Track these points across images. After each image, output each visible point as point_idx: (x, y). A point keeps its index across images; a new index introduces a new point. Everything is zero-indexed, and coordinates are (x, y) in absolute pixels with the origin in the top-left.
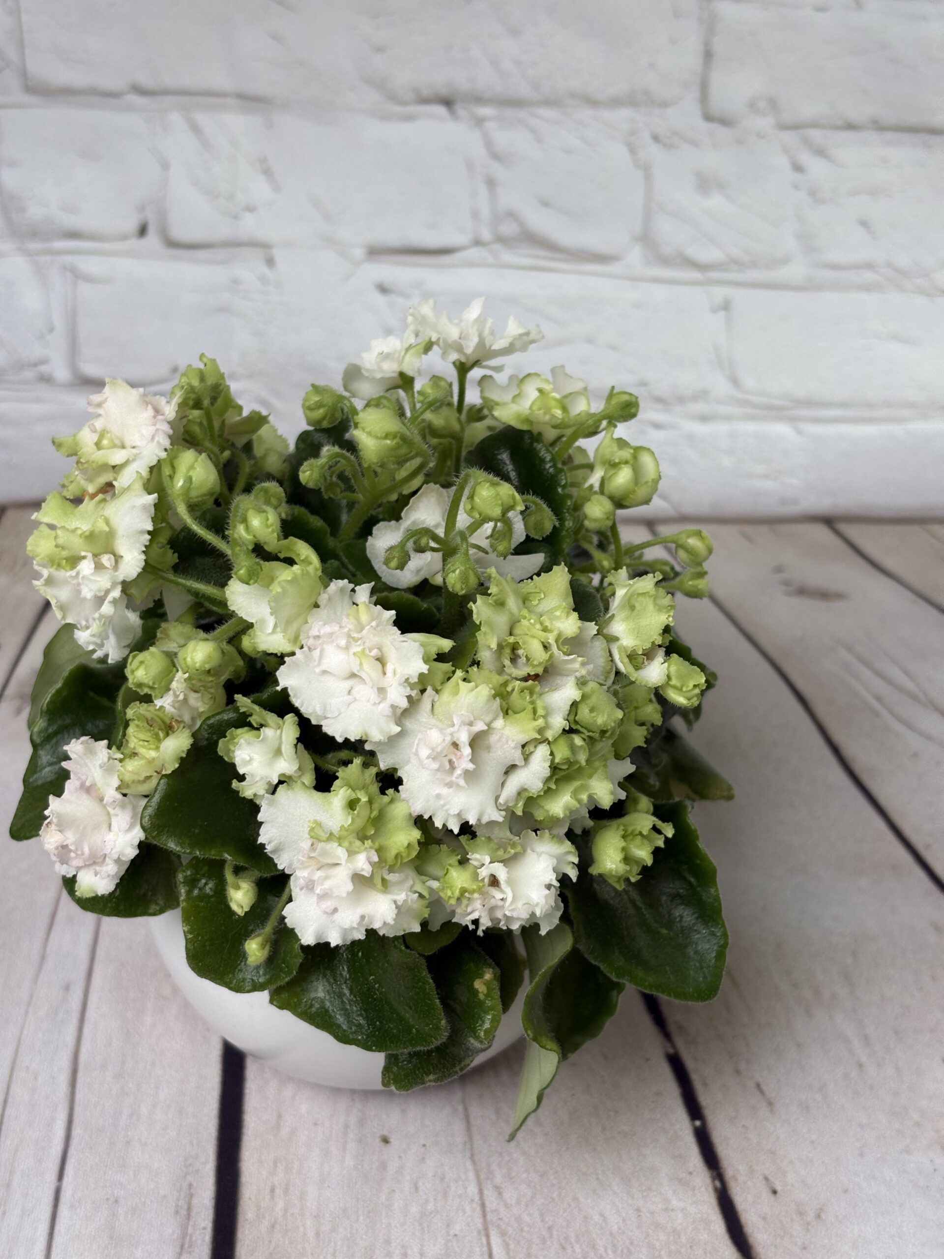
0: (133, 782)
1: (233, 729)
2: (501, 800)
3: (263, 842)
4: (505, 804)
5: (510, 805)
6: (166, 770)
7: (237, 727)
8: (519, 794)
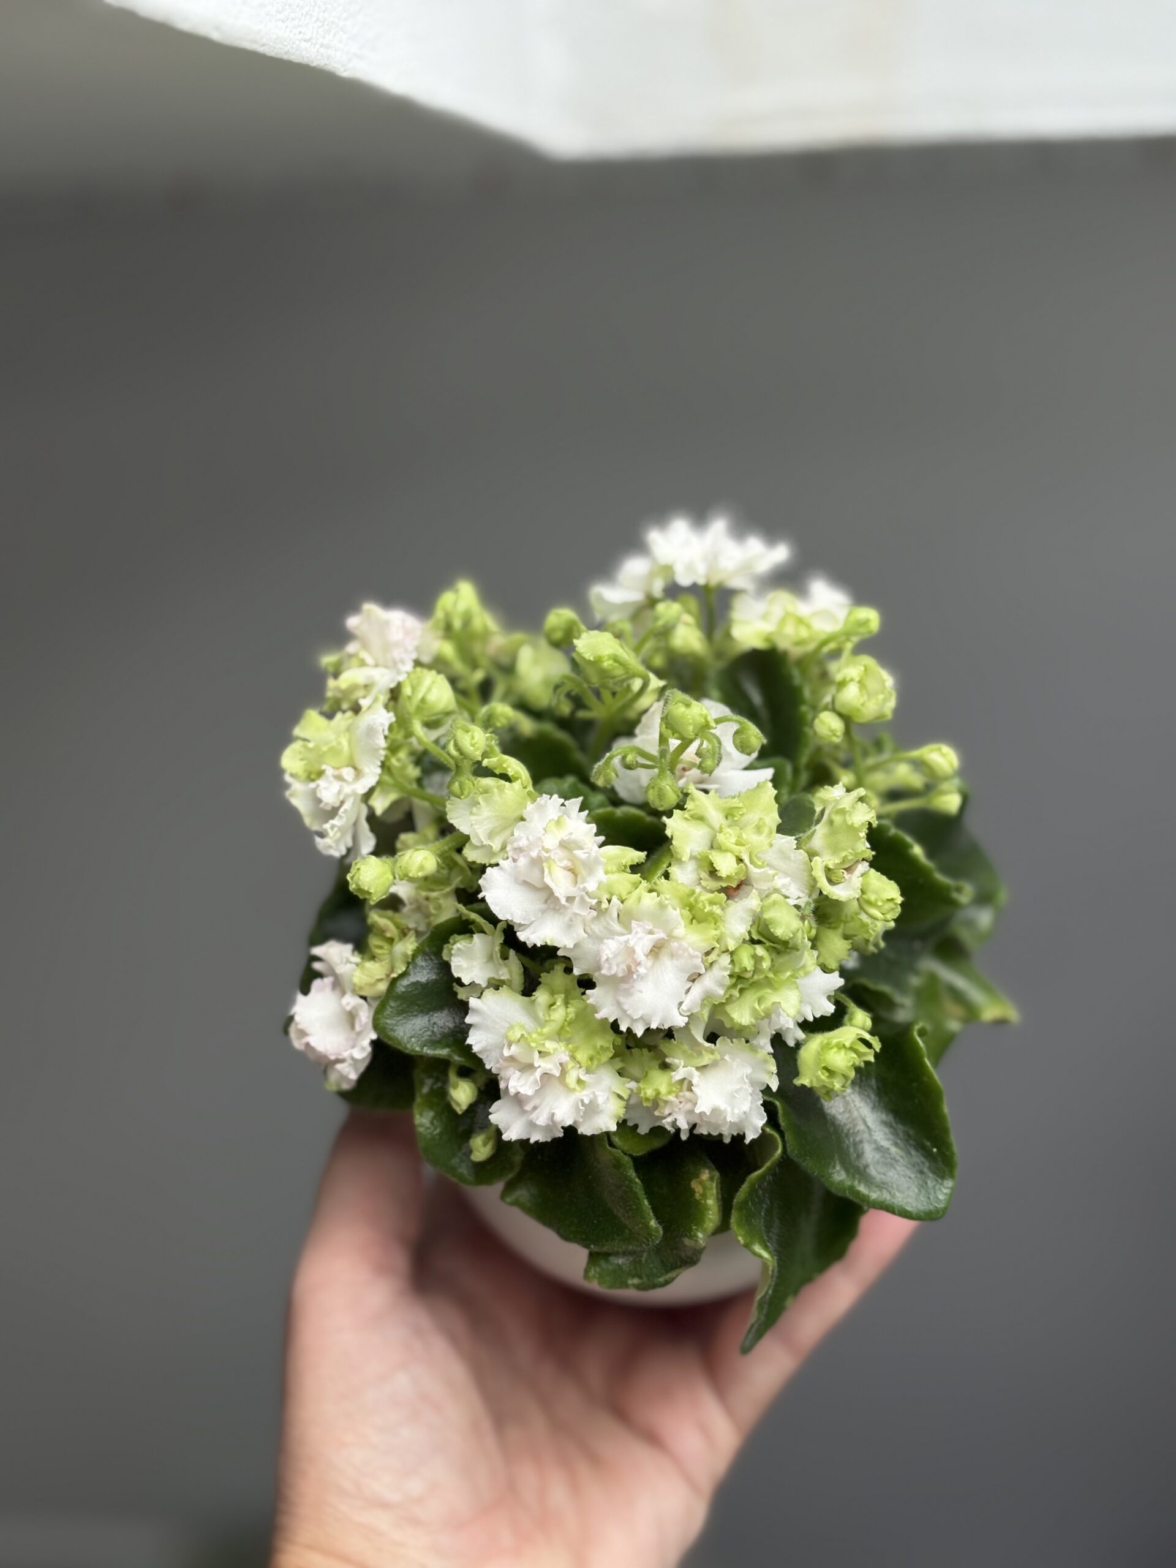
0: (366, 984)
1: (455, 936)
2: (684, 1007)
3: (472, 1044)
4: (688, 1010)
5: (695, 1011)
6: (393, 973)
7: (458, 934)
8: (703, 1000)
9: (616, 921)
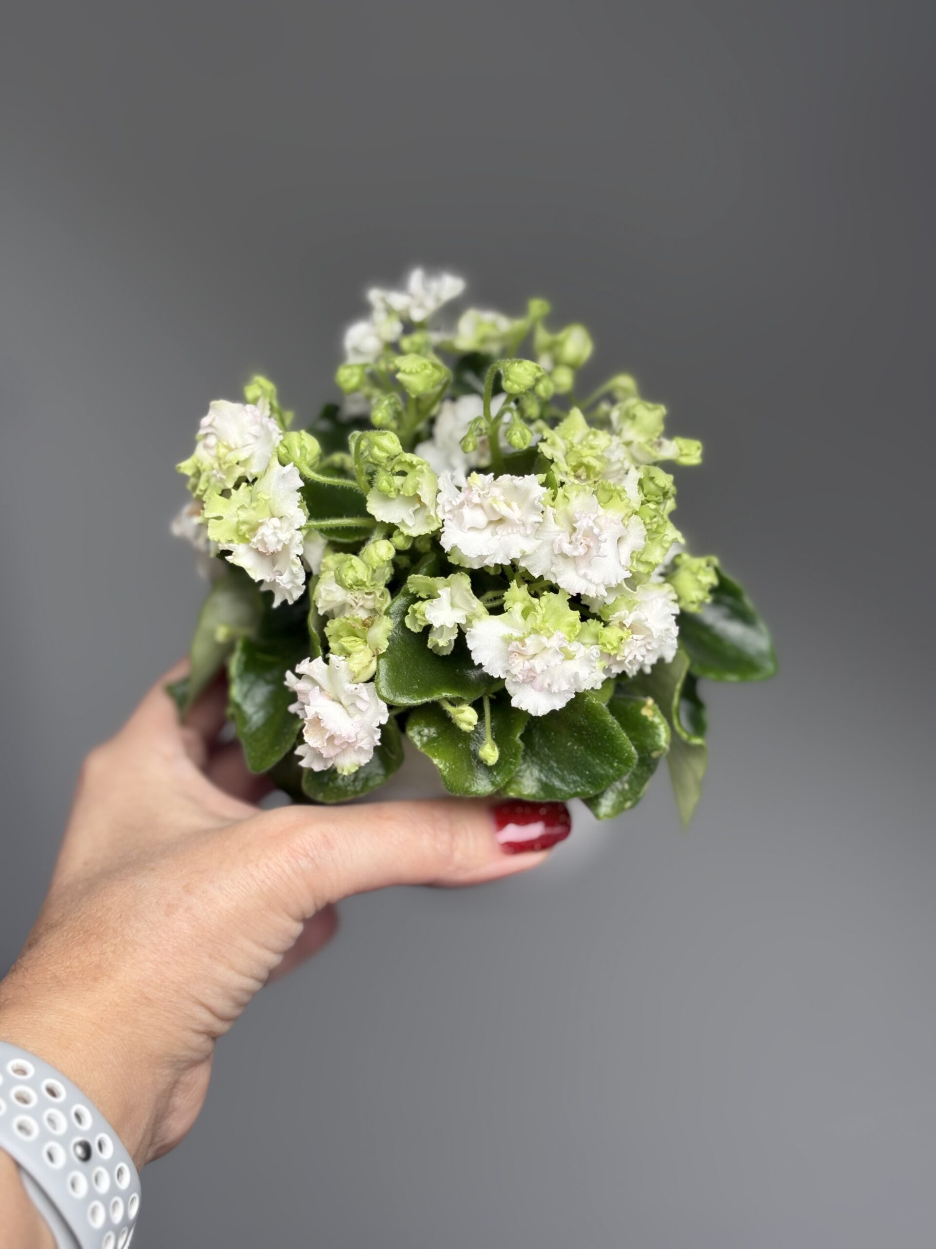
0: (359, 671)
1: (412, 605)
2: (623, 564)
3: (480, 662)
4: (626, 565)
5: (629, 564)
6: (381, 651)
7: (414, 603)
8: (632, 557)
9: (554, 524)
